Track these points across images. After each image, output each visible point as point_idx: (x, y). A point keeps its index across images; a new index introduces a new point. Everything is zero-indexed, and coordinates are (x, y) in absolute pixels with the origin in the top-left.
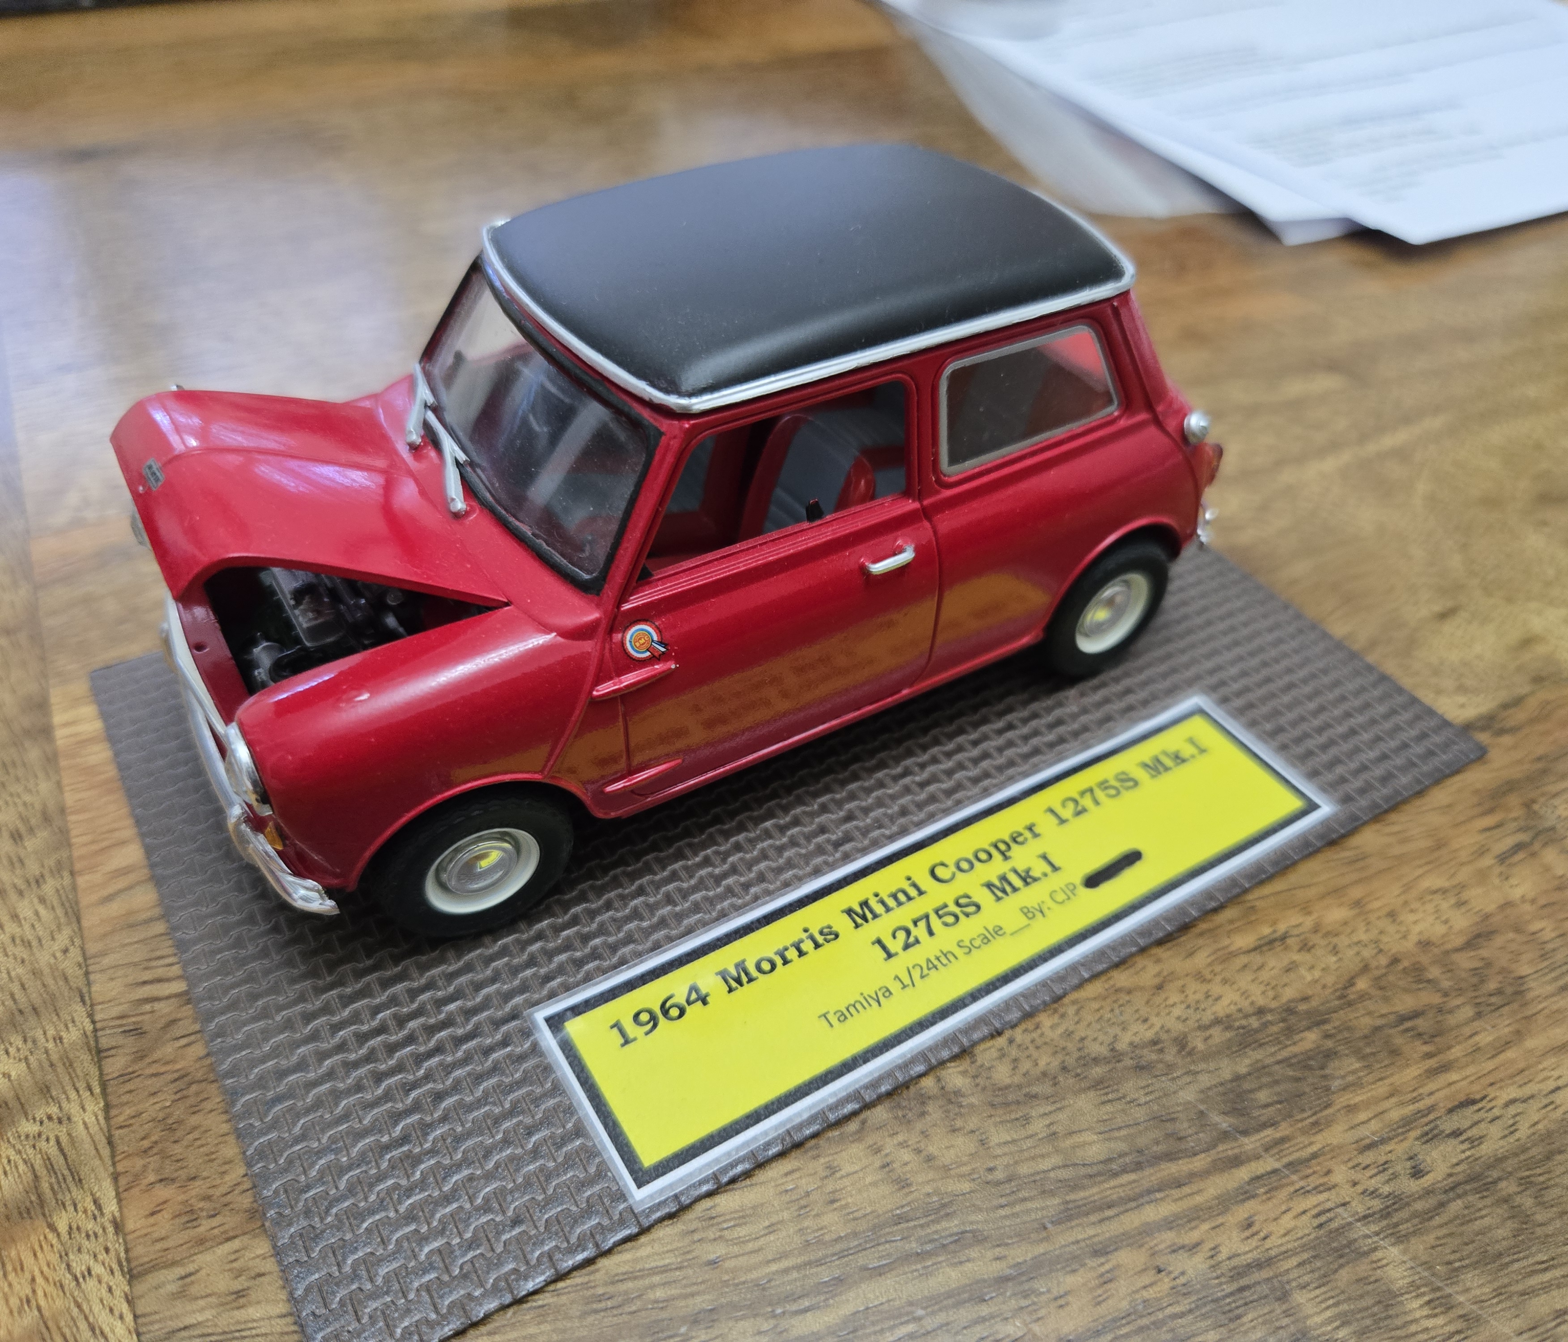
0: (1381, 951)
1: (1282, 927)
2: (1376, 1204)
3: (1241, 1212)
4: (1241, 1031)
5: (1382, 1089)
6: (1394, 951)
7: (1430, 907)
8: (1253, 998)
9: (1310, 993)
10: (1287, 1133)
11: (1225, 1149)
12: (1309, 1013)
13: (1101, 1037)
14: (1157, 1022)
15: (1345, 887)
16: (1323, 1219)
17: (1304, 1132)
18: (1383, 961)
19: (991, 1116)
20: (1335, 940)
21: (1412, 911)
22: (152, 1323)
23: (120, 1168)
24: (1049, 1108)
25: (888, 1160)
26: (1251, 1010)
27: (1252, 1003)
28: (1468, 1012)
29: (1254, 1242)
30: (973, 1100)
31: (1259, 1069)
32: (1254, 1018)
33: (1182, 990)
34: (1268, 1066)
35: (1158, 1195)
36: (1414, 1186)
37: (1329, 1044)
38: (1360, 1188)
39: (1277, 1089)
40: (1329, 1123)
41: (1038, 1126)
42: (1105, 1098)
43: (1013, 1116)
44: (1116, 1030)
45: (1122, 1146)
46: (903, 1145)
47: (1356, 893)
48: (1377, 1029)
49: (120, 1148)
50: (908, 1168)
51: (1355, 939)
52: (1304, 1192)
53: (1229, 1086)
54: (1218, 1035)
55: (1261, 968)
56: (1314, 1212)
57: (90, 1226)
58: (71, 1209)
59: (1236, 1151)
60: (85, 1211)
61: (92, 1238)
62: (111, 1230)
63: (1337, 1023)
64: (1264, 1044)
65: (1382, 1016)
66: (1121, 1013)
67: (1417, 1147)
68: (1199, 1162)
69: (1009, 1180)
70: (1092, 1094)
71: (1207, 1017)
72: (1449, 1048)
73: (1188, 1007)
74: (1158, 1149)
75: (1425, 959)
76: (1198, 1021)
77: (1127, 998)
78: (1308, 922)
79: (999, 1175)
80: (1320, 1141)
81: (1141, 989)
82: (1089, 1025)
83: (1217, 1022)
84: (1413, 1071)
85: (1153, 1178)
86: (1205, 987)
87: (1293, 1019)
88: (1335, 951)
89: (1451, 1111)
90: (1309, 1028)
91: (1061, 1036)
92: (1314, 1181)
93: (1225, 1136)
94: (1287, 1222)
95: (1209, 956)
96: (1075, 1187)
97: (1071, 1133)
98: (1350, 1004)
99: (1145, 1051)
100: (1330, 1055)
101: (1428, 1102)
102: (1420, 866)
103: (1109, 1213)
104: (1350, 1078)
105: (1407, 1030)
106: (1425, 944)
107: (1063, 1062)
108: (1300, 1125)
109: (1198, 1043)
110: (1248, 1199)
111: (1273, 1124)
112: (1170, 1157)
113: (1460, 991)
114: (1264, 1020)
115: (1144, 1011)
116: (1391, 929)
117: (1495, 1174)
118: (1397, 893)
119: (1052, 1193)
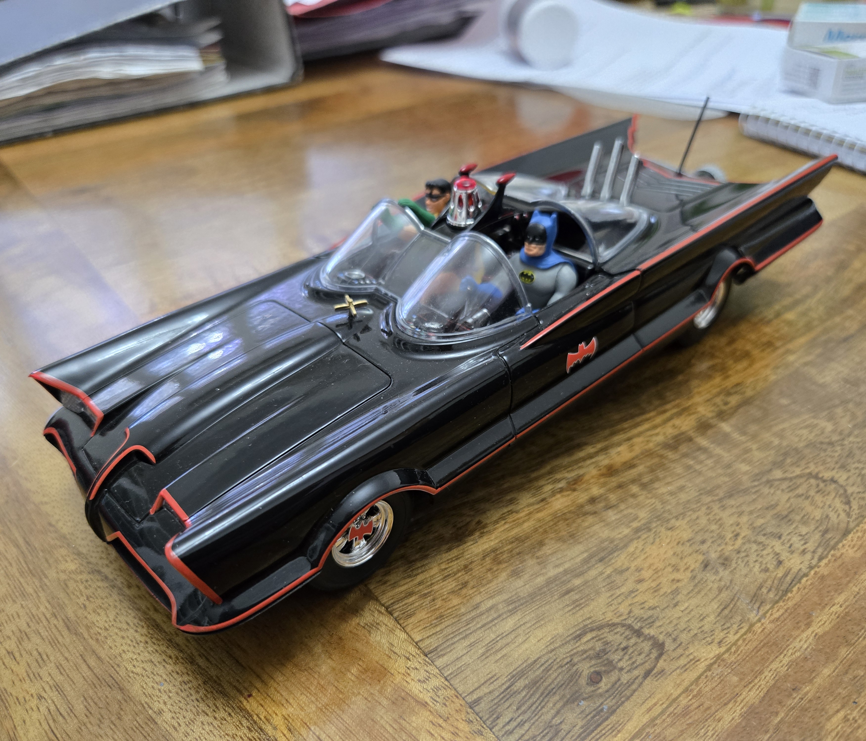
2: (715, 414)
5: (708, 386)
10: (679, 402)
11: (660, 409)
16: (698, 420)
17: (684, 401)
28: (731, 362)
29: (677, 430)
35: (642, 424)
36: (726, 407)
40: (693, 397)
56: (695, 419)
59: (664, 409)
67: (724, 398)
72: (728, 372)
80: (691, 402)
84: (718, 379)
89: (732, 388)
92: (692, 412)
94: (686, 423)
101: (724, 387)
104: (697, 385)
110: (672, 420)
111: (674, 400)
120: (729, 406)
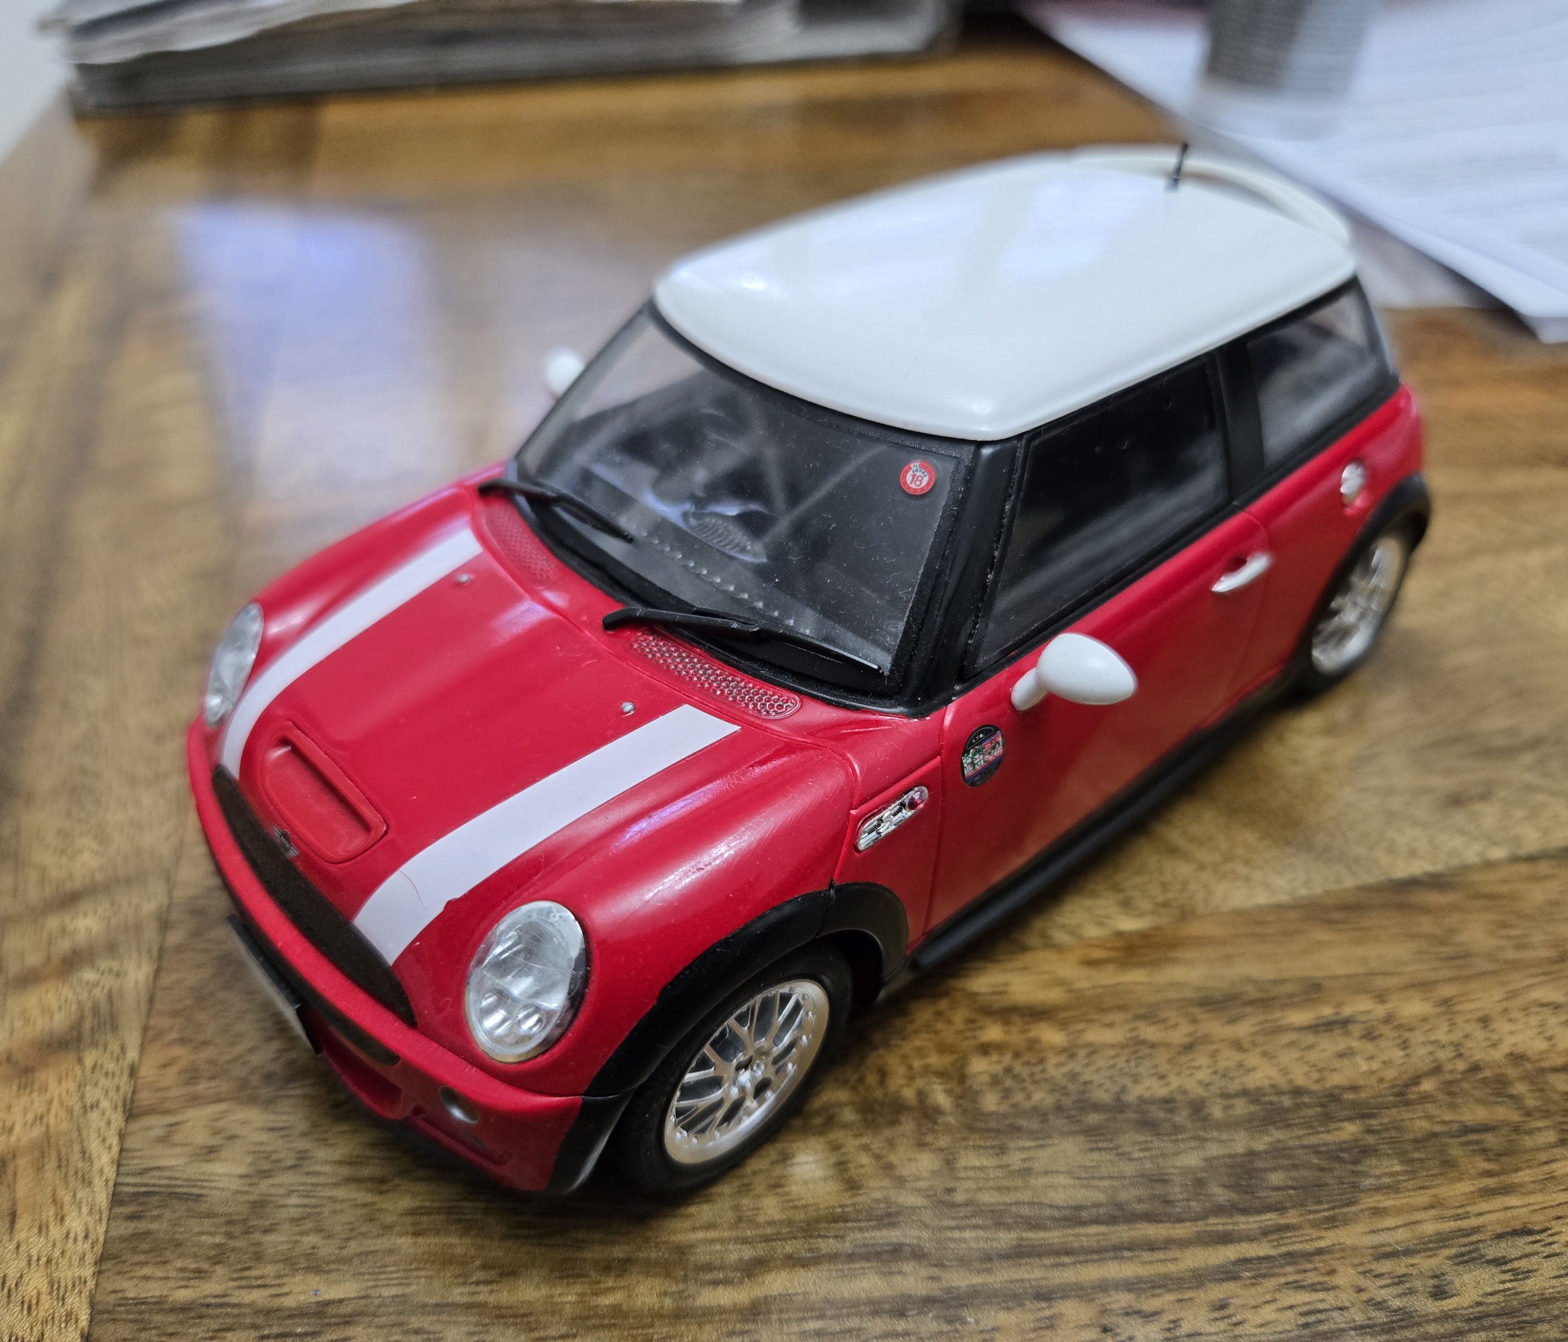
0: (1460, 1055)
1: (1347, 1011)
2: (1380, 1317)
3: (1217, 1292)
4: (1269, 1107)
5: (1422, 1198)
6: (1477, 1057)
7: (1534, 1020)
8: (1293, 1076)
9: (1362, 1083)
10: (1294, 1221)
11: (1217, 1224)
12: (1354, 1105)
13: (1108, 1084)
14: (1175, 1082)
15: (1435, 982)
16: (1311, 1319)
17: (1315, 1225)
18: (1461, 1066)
19: (964, 1139)
20: (1407, 1035)
21: (1511, 1020)
22: (134, 1158)
23: (152, 1022)
24: (1029, 1143)
25: (845, 1158)
26: (1285, 1087)
27: (1290, 1081)
28: (1551, 1137)
29: (1222, 1325)
30: (951, 1120)
31: (1279, 1151)
32: (1287, 1096)
33: (1214, 1055)
34: (1289, 1149)
35: (1126, 1254)
36: (1433, 1307)
37: (1371, 1139)
38: (1364, 1296)
39: (1294, 1174)
40: (1347, 1221)
41: (1015, 1159)
42: (1095, 1145)
43: (988, 1143)
44: (1128, 1082)
45: (1100, 1197)
46: (866, 1148)
47: (1447, 991)
48: (1434, 1135)
49: (158, 1006)
50: (862, 1171)
51: (1433, 1038)
52: (1299, 1287)
53: (1239, 1160)
54: (1241, 1108)
55: (1310, 1047)
56: (1305, 1309)
57: (111, 1066)
58: (101, 1048)
59: (1229, 1228)
60: (112, 1053)
61: (110, 1076)
62: (127, 1072)
63: (1386, 1120)
64: (1292, 1125)
65: (1444, 1123)
66: (1137, 1066)
67: (1447, 1267)
68: (1181, 1231)
69: (967, 1204)
70: (1081, 1139)
71: (1234, 1086)
72: (1517, 1170)
73: (1215, 1072)
74: (1140, 1208)
75: (1512, 1072)
76: (1220, 1088)
77: (1148, 1051)
78: (1380, 1011)
79: (959, 1197)
80: (1329, 1238)
81: (1167, 1045)
82: (1098, 1070)
83: (1244, 1093)
84: (1464, 1187)
85: (1124, 1235)
86: (1238, 1056)
87: (1333, 1106)
88: (1405, 1045)
89: (1500, 1236)
90: (1350, 1119)
91: (1064, 1075)
92: (1312, 1278)
93: (1220, 1210)
94: (1268, 1313)
95: (1254, 1025)
96: (1035, 1225)
97: (1047, 1173)
98: (1407, 1103)
99: (1153, 1107)
100: (1367, 1151)
101: (1474, 1222)
102: (1532, 976)
103: (1067, 1260)
104: (1387, 1180)
105: (1469, 1143)
106: (1517, 1058)
107: (1060, 1101)
108: (1311, 1217)
109: (1216, 1111)
110: (1228, 1279)
111: (1279, 1208)
112: (1150, 1218)
113: (1546, 1114)
114: (1299, 1101)
115: (1164, 1068)
116: (1480, 1034)
117: (1536, 1314)
118: (1497, 998)
119: (1009, 1228)
120: (1448, 1305)
